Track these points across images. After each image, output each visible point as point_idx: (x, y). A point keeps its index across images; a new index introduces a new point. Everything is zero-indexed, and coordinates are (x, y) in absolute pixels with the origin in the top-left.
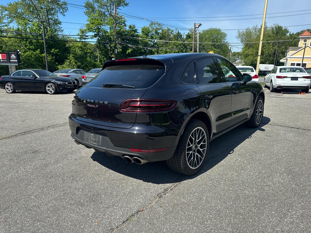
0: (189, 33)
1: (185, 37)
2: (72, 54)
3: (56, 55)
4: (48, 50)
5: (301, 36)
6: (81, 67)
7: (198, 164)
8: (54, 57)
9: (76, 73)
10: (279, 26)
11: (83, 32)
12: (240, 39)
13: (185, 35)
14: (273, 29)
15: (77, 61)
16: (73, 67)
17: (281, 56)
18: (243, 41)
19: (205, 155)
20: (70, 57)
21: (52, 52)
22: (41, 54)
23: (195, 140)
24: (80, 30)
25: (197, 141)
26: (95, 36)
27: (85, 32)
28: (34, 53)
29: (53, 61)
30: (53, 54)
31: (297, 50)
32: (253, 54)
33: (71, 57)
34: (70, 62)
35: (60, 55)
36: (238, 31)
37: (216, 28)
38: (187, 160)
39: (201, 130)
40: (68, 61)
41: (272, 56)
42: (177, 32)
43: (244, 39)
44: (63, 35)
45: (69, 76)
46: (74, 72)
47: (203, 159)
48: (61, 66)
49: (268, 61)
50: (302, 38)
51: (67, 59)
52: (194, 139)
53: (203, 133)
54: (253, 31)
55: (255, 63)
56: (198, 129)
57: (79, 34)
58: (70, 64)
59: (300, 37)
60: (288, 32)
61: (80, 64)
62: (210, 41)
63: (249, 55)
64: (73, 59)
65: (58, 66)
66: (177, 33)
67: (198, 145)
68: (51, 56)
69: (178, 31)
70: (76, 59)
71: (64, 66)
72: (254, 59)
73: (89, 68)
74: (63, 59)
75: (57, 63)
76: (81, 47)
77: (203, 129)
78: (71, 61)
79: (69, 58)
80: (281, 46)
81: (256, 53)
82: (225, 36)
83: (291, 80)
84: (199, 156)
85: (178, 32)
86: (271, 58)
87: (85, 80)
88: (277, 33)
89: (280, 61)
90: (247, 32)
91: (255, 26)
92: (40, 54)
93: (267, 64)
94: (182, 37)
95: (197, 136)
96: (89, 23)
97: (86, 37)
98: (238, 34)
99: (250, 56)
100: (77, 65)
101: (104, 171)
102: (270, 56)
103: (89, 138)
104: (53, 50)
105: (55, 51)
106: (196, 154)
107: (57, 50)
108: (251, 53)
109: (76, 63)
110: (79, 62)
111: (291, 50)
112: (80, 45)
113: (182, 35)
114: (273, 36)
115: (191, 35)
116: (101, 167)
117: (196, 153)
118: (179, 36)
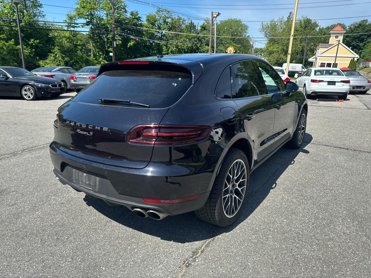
0: (204, 24)
1: (199, 28)
2: (58, 47)
3: (36, 47)
4: (26, 40)
5: (332, 31)
6: (69, 63)
7: (236, 208)
8: (34, 50)
9: (63, 72)
10: (307, 19)
11: (71, 18)
12: (263, 33)
13: (200, 26)
14: (301, 22)
15: (64, 55)
16: (59, 63)
17: (310, 54)
18: (267, 36)
19: (244, 196)
20: (55, 50)
21: (30, 43)
22: (16, 45)
23: (233, 177)
24: (68, 15)
25: (235, 178)
26: (88, 24)
27: (74, 18)
28: (6, 44)
29: (33, 55)
30: (32, 46)
31: (328, 48)
32: (278, 52)
33: (57, 50)
34: (55, 57)
35: (41, 47)
36: (261, 23)
37: (236, 19)
38: (223, 207)
39: (240, 163)
40: (53, 55)
41: (300, 54)
42: (190, 22)
43: (269, 32)
44: (46, 22)
45: (53, 76)
46: (61, 70)
47: (242, 201)
48: (43, 61)
49: (295, 60)
50: (333, 34)
51: (51, 52)
52: (231, 177)
53: (242, 167)
54: (279, 24)
55: (280, 61)
56: (237, 163)
57: (66, 21)
58: (55, 59)
59: (331, 32)
60: (317, 26)
61: (68, 59)
62: (229, 35)
63: (273, 52)
64: (59, 52)
65: (39, 61)
66: (190, 24)
67: (236, 183)
68: (30, 49)
69: (191, 21)
70: (62, 53)
71: (47, 61)
72: (279, 57)
73: (80, 64)
74: (45, 52)
75: (38, 58)
76: (69, 38)
77: (242, 162)
78: (56, 55)
79: (53, 52)
80: (310, 43)
81: (282, 50)
82: (247, 29)
83: (328, 84)
84: (237, 198)
85: (192, 22)
86: (298, 56)
87: (74, 81)
88: (305, 27)
89: (309, 60)
90: (271, 25)
91: (281, 17)
92: (14, 46)
93: (293, 63)
94: (195, 28)
95: (236, 172)
96: (79, 7)
97: (76, 25)
98: (261, 27)
99: (274, 54)
100: (64, 61)
101: (104, 222)
102: (297, 54)
103: (80, 180)
104: (32, 40)
105: (35, 42)
106: (233, 197)
107: (38, 41)
108: (276, 49)
109: (63, 58)
110: (66, 57)
111: (321, 48)
112: (67, 34)
113: (195, 26)
114: (301, 30)
115: (206, 26)
116: (99, 215)
117: (233, 195)
118: (192, 27)
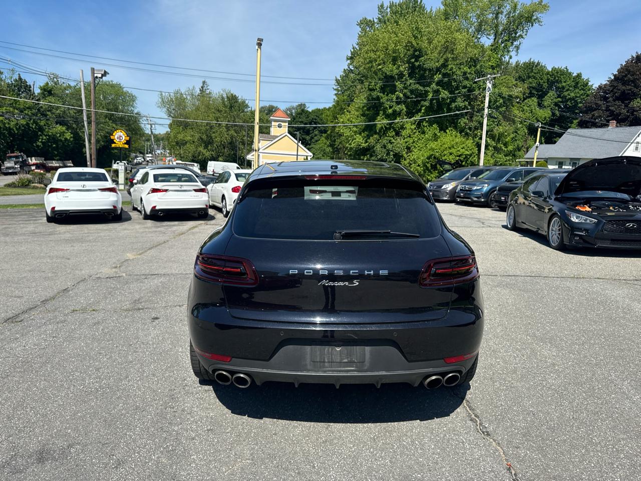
0: (47, 84)
1: (37, 91)
5: (273, 117)
10: (232, 94)
12: (165, 109)
13: (38, 86)
14: (223, 98)
17: (242, 148)
18: (172, 115)
31: (272, 141)
32: (193, 142)
36: (160, 93)
37: (112, 81)
41: (228, 147)
42: (16, 77)
43: (174, 109)
49: (222, 156)
50: (276, 121)
54: (188, 98)
55: (200, 158)
59: (271, 118)
60: (247, 106)
62: (101, 108)
63: (186, 143)
66: (16, 81)
69: (20, 77)
72: (197, 151)
80: (241, 131)
81: (199, 140)
82: (134, 101)
85: (20, 79)
86: (226, 150)
88: (231, 107)
90: (177, 98)
91: (191, 88)
93: (221, 161)
94: (30, 91)
98: (160, 100)
99: (188, 145)
102: (224, 148)
108: (190, 138)
111: (262, 140)
113: (30, 85)
114: (226, 112)
115: (53, 88)
118: (21, 87)
